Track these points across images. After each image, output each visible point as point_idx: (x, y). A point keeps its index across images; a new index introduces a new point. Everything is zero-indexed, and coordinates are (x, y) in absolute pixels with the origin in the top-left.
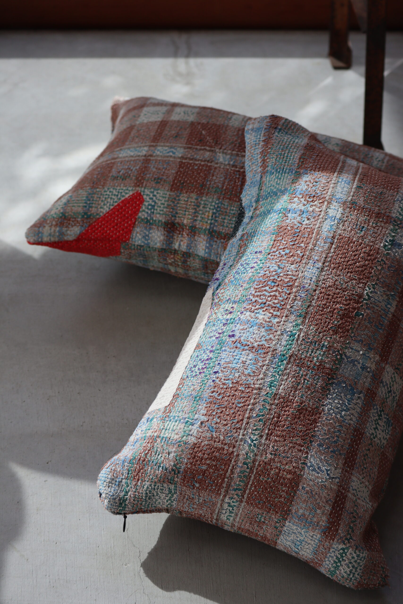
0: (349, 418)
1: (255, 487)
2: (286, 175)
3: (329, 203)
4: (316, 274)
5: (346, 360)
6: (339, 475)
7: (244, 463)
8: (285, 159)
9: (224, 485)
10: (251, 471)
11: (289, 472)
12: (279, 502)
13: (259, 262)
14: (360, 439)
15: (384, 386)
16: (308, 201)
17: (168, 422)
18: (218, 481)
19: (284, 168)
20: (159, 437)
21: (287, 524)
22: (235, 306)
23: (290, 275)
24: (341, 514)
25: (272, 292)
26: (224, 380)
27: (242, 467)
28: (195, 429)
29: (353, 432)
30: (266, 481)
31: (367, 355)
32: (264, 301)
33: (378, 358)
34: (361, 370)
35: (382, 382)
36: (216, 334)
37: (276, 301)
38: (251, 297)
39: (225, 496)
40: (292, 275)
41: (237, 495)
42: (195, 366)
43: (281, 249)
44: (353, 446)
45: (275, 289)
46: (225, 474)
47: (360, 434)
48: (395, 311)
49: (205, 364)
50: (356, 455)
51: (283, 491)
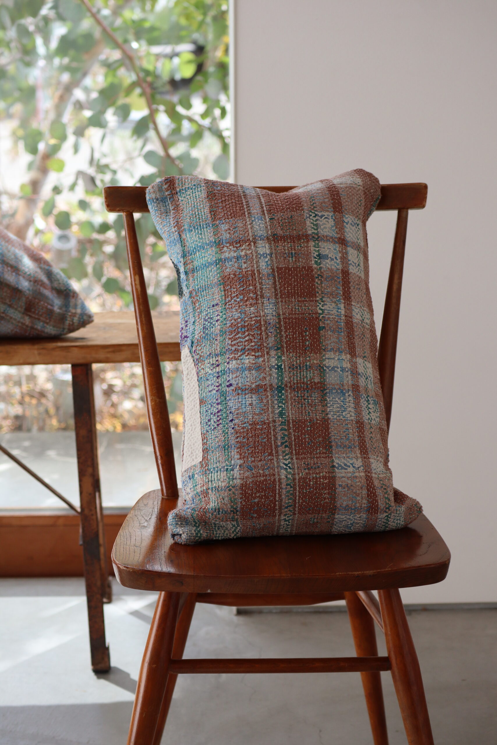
0: (349, 415)
1: (302, 499)
2: (205, 229)
3: (255, 243)
4: (274, 308)
5: (327, 370)
6: (361, 464)
7: (287, 485)
8: (197, 217)
9: (277, 507)
10: (295, 489)
11: (324, 477)
12: (325, 503)
13: (221, 314)
14: (363, 428)
15: (362, 377)
16: (237, 248)
17: (210, 475)
18: (271, 506)
19: (200, 225)
20: (209, 489)
21: (337, 516)
22: (219, 358)
23: (253, 317)
24: (376, 492)
25: (245, 337)
26: (242, 424)
27: (286, 488)
28: (236, 473)
29: (356, 425)
30: (309, 492)
31: (341, 358)
32: (243, 347)
33: (349, 356)
34: (341, 373)
35: (359, 374)
36: (215, 388)
37: (253, 344)
38: (230, 347)
39: (280, 515)
40: (256, 316)
41: (289, 510)
42: (209, 421)
43: (234, 297)
44: (360, 436)
45: (246, 334)
46: (275, 499)
47: (361, 424)
48: (345, 312)
49: (218, 416)
50: (365, 442)
51: (325, 494)
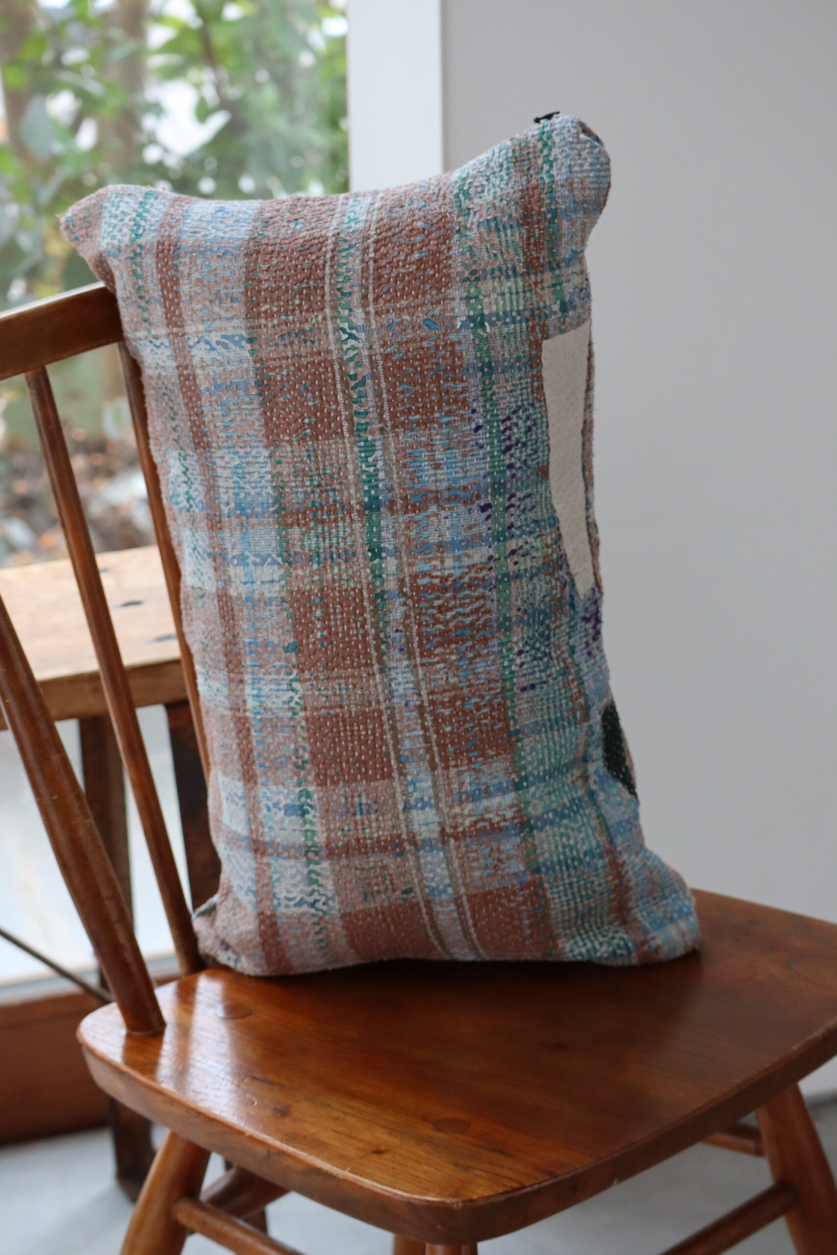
0: (227, 459)
2: (555, 858)
3: (443, 832)
4: (393, 685)
5: (274, 555)
6: (194, 352)
7: (350, 294)
8: (576, 890)
10: (333, 286)
11: (269, 315)
13: (514, 668)
14: (195, 435)
15: (205, 552)
16: (483, 820)
17: (521, 308)
19: (568, 869)
20: (522, 275)
21: (246, 236)
22: (512, 568)
23: (438, 662)
24: (162, 290)
25: (454, 617)
26: (455, 421)
27: (352, 287)
29: (210, 439)
31: (249, 585)
32: (460, 595)
33: (233, 592)
34: (247, 553)
35: (209, 555)
36: (518, 503)
37: (437, 603)
38: (487, 593)
40: (431, 664)
41: (347, 241)
42: (529, 429)
43: (485, 706)
44: (197, 415)
45: (451, 625)
47: (199, 443)
48: (242, 690)
49: (509, 438)
50: (186, 405)
51: (268, 280)
